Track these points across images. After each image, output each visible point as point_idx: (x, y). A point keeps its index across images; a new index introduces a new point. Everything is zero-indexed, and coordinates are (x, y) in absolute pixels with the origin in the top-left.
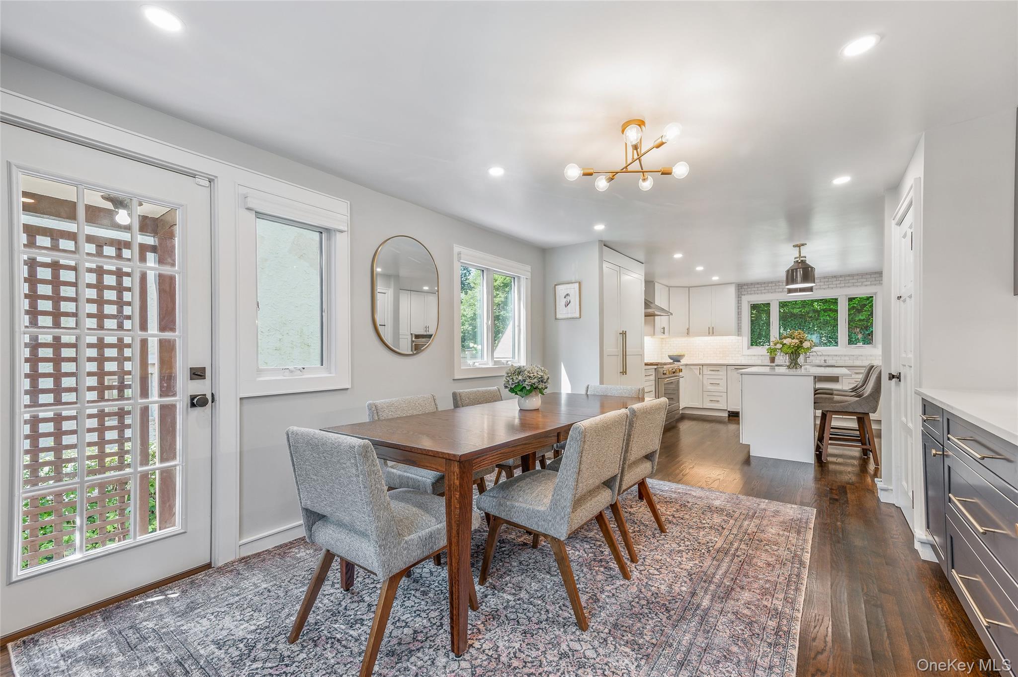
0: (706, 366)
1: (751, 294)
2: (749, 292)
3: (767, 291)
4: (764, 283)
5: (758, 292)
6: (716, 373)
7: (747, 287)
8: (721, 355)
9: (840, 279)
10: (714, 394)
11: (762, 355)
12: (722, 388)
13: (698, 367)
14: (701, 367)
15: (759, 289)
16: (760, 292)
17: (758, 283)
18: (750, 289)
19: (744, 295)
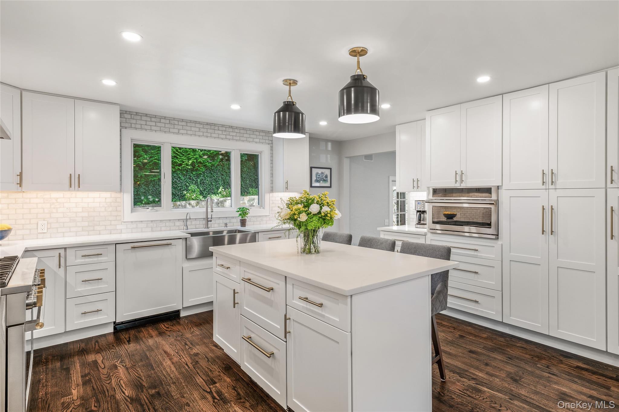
0: (74, 250)
1: (136, 129)
2: (133, 126)
3: (158, 129)
4: (155, 117)
5: (146, 127)
6: (95, 259)
7: (129, 116)
8: (86, 224)
9: (236, 131)
10: (91, 299)
11: (152, 221)
12: (107, 285)
13: (56, 253)
14: (62, 252)
15: (148, 123)
16: (149, 127)
17: (146, 115)
18: (134, 121)
19: (126, 128)
